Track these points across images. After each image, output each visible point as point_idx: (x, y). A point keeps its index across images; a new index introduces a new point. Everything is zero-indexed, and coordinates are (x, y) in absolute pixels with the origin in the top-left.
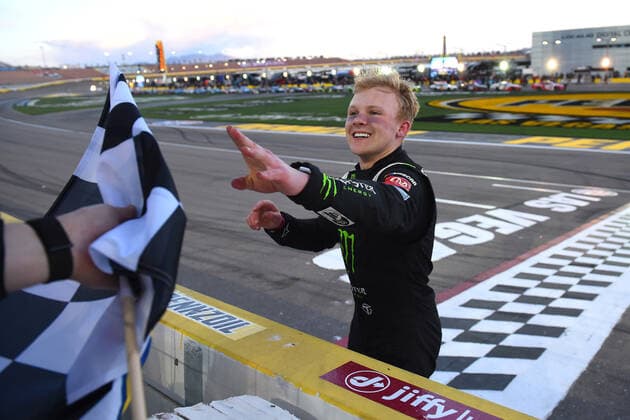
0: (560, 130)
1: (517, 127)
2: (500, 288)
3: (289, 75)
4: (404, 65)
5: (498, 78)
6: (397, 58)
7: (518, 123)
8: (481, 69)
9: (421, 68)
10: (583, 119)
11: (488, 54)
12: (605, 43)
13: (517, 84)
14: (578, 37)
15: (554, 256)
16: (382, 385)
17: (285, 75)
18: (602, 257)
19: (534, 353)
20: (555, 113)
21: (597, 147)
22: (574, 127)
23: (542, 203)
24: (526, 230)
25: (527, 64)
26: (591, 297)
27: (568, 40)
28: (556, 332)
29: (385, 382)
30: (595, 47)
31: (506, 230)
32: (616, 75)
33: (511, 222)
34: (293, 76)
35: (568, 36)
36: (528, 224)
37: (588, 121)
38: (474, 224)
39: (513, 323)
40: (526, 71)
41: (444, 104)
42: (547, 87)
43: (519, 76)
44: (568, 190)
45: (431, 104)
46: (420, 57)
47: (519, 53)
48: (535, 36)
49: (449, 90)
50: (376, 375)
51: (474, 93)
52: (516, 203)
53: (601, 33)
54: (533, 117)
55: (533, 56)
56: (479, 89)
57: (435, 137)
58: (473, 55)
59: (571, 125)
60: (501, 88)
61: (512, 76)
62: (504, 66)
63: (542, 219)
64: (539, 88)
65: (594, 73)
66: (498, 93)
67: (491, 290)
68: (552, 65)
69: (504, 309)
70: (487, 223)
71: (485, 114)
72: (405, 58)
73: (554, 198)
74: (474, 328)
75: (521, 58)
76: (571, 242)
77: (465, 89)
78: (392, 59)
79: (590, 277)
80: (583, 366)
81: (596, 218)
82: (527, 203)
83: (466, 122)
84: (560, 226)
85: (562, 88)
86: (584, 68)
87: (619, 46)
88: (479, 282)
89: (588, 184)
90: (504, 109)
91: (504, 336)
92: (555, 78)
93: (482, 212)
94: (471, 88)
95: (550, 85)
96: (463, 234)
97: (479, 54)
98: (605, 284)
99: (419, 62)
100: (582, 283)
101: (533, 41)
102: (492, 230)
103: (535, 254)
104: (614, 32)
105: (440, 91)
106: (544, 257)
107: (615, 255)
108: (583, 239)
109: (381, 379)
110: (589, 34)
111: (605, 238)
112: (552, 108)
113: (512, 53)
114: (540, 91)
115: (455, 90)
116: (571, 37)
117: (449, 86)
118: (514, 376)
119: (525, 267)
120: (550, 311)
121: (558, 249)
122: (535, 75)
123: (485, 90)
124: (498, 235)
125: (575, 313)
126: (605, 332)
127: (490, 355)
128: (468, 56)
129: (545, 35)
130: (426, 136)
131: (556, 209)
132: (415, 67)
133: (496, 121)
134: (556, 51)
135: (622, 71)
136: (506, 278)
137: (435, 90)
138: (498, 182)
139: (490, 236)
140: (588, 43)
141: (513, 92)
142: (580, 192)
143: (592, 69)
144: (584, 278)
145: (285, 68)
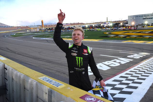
0: (135, 39)
1: (125, 38)
2: (121, 77)
3: (71, 27)
4: (98, 24)
5: (120, 27)
6: (96, 23)
7: (125, 37)
8: (116, 25)
9: (102, 25)
10: (141, 36)
11: (117, 21)
12: (146, 18)
13: (124, 28)
14: (139, 16)
15: (135, 69)
16: (94, 100)
17: (70, 27)
18: (147, 70)
19: (130, 93)
21: (145, 43)
22: (139, 38)
23: (132, 56)
24: (128, 63)
25: (127, 23)
26: (144, 79)
28: (136, 88)
29: (95, 99)
30: (143, 19)
31: (123, 63)
32: (149, 25)
33: (124, 61)
34: (72, 27)
35: (137, 16)
36: (128, 61)
37: (142, 37)
38: (115, 61)
39: (125, 85)
40: (127, 25)
41: (107, 33)
42: (132, 29)
43: (125, 26)
44: (138, 53)
45: (104, 33)
46: (101, 22)
47: (125, 21)
48: (129, 17)
49: (108, 30)
51: (114, 30)
52: (125, 56)
53: (145, 15)
54: (129, 36)
55: (128, 21)
56: (116, 29)
57: (105, 41)
58: (114, 22)
59: (138, 38)
60: (121, 29)
61: (123, 26)
62: (121, 24)
63: (131, 60)
64: (130, 29)
65: (143, 25)
66: (120, 30)
67: (119, 77)
68: (133, 23)
69: (123, 82)
70: (118, 61)
71: (117, 35)
72: (98, 22)
73: (134, 55)
74: (115, 87)
75: (126, 22)
76: (139, 66)
77: (112, 29)
78: (95, 23)
79: (143, 74)
80: (143, 96)
81: (145, 60)
82: (128, 56)
83: (112, 37)
84: (136, 62)
85: (136, 28)
86: (141, 24)
87: (149, 18)
88: (116, 75)
89: (143, 52)
90: (121, 34)
91: (123, 88)
92: (134, 26)
93: (117, 59)
94: (114, 29)
95: (133, 28)
96: (112, 64)
97: (115, 21)
98: (148, 76)
99: (101, 24)
100: (142, 76)
102: (119, 63)
103: (130, 69)
104: (148, 15)
105: (106, 30)
106: (132, 69)
107: (150, 69)
108: (142, 65)
109: (94, 98)
110: (142, 16)
111: (147, 65)
112: (134, 34)
113: (123, 21)
115: (110, 30)
116: (137, 17)
117: (108, 29)
118: (126, 98)
119: (127, 72)
120: (134, 83)
121: (136, 67)
122: (129, 26)
123: (117, 29)
124: (121, 64)
125: (140, 83)
126: (148, 88)
127: (119, 93)
128: (113, 22)
129: (131, 16)
130: (103, 41)
131: (135, 58)
132: (100, 25)
133: (120, 37)
134: (134, 20)
135: (150, 24)
136: (123, 74)
137: (105, 30)
138: (121, 52)
139: (119, 64)
140: (142, 18)
141: (124, 30)
142: (141, 53)
143: (143, 24)
144: (142, 75)
145: (70, 26)
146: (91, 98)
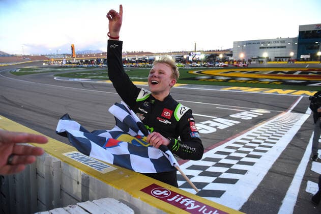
0: (245, 84)
1: (226, 83)
2: (219, 153)
3: (128, 59)
4: (178, 55)
5: (218, 61)
6: (174, 52)
7: (227, 80)
8: (212, 57)
9: (185, 57)
10: (255, 79)
11: (214, 51)
12: (265, 46)
13: (226, 64)
14: (253, 44)
15: (243, 139)
16: (167, 194)
17: (127, 59)
18: (264, 140)
19: (233, 181)
20: (243, 76)
21: (262, 92)
22: (252, 83)
23: (238, 116)
24: (230, 128)
25: (231, 55)
26: (259, 157)
27: (249, 45)
28: (243, 172)
29: (169, 193)
30: (260, 48)
31: (222, 127)
32: (270, 60)
33: (224, 124)
34: (130, 60)
35: (249, 43)
36: (231, 125)
37: (258, 80)
38: (208, 124)
39: (224, 168)
40: (230, 58)
41: (195, 72)
42: (240, 65)
43: (228, 61)
44: (249, 110)
45: (189, 72)
46: (185, 52)
47: (228, 50)
48: (234, 43)
49: (197, 66)
50: (165, 190)
51: (208, 68)
52: (226, 115)
53: (263, 42)
54: (233, 78)
55: (234, 51)
56: (210, 66)
57: (192, 86)
58: (208, 51)
59: (250, 82)
60: (220, 65)
61: (224, 60)
62: (221, 56)
63: (237, 122)
64: (236, 66)
65: (260, 59)
66: (218, 68)
67: (215, 153)
68: (242, 56)
69: (220, 162)
70: (214, 124)
71: (213, 77)
72: (178, 52)
73: (243, 114)
74: (207, 170)
75: (228, 53)
76: (250, 133)
77: (204, 66)
78: (173, 52)
79: (258, 148)
80: (255, 187)
81: (261, 122)
82: (231, 116)
83: (204, 80)
84: (245, 126)
85: (246, 65)
86: (255, 57)
87: (271, 48)
88: (210, 150)
89: (257, 107)
90: (221, 75)
91: (220, 173)
92: (244, 61)
93: (211, 119)
94: (207, 65)
95: (241, 65)
96: (203, 129)
97: (210, 51)
98: (265, 151)
99: (184, 54)
100: (254, 151)
101: (234, 45)
102: (216, 127)
103: (234, 138)
104: (269, 42)
105: (193, 66)
106: (238, 139)
107: (269, 139)
108: (255, 131)
109: (167, 191)
110: (258, 42)
111: (265, 131)
112: (242, 74)
113: (224, 50)
114: (237, 67)
115: (200, 66)
116: (250, 44)
117: (197, 64)
118: (225, 191)
119: (230, 143)
120: (240, 163)
121: (244, 136)
122: (235, 60)
123: (213, 66)
124: (218, 130)
125: (252, 164)
126: (265, 173)
127: (214, 182)
128: (206, 52)
129: (238, 43)
130: (187, 86)
131: (244, 118)
132: (182, 56)
133: (217, 80)
134: (243, 50)
135: (273, 59)
136: (222, 148)
137: (191, 66)
138: (219, 107)
139: (215, 130)
140: (257, 46)
141: (225, 67)
142: (254, 111)
143: (259, 58)
144: (256, 149)
145: (126, 56)
146: (163, 190)
